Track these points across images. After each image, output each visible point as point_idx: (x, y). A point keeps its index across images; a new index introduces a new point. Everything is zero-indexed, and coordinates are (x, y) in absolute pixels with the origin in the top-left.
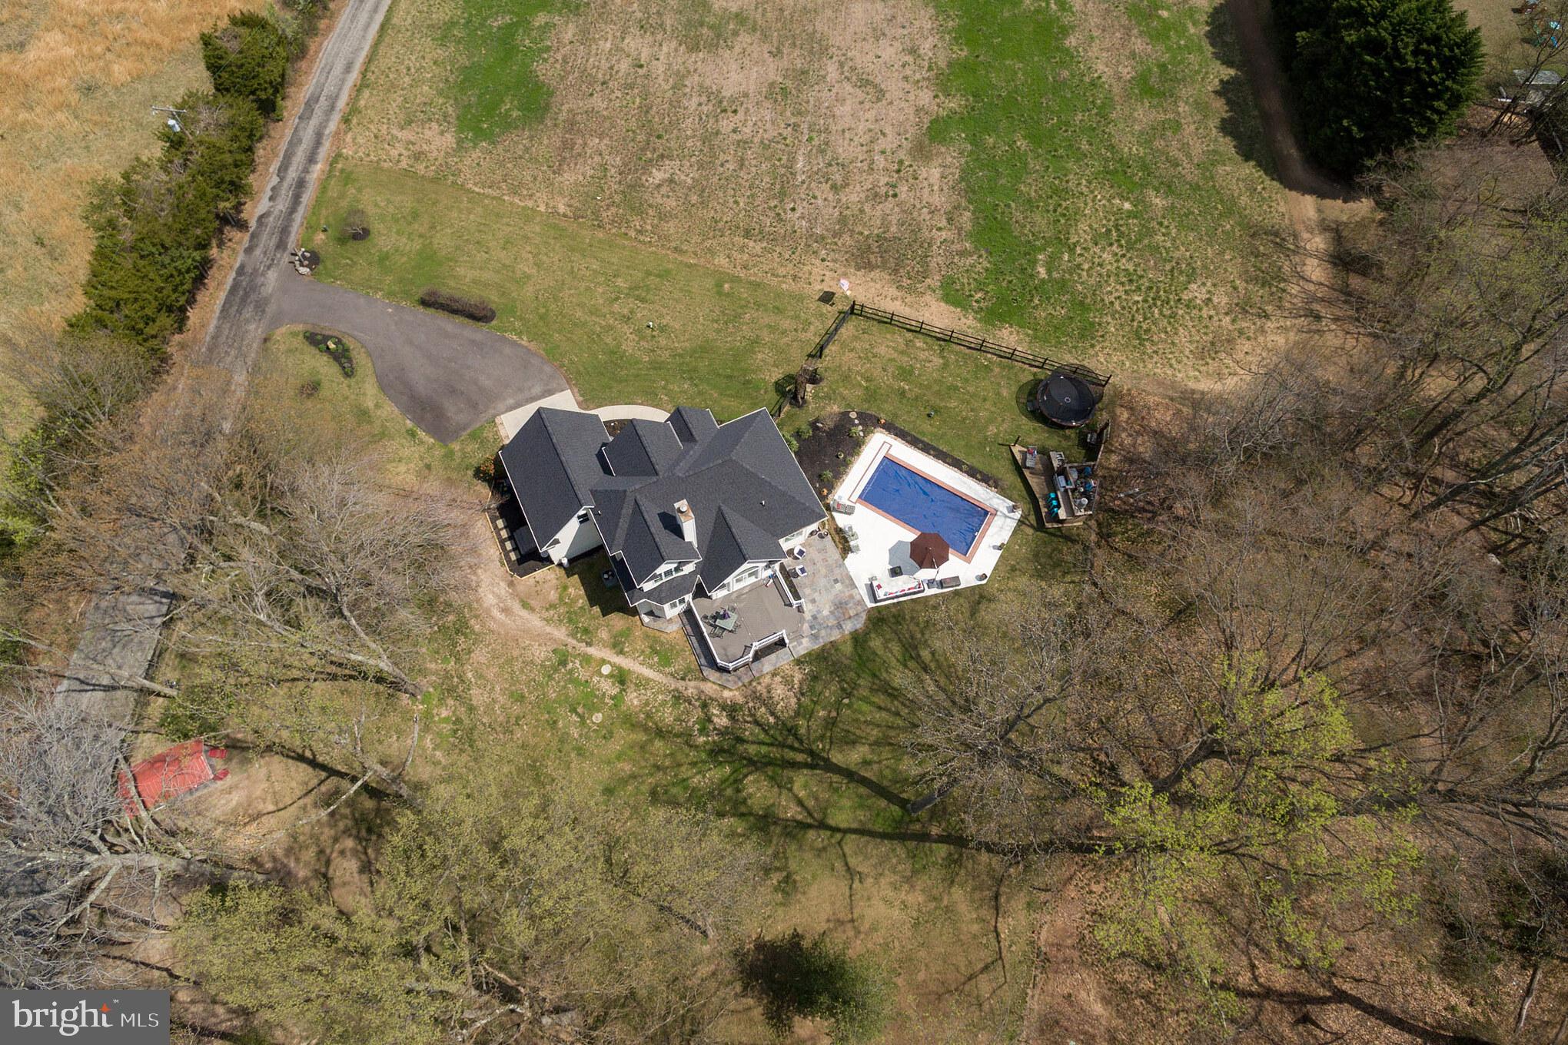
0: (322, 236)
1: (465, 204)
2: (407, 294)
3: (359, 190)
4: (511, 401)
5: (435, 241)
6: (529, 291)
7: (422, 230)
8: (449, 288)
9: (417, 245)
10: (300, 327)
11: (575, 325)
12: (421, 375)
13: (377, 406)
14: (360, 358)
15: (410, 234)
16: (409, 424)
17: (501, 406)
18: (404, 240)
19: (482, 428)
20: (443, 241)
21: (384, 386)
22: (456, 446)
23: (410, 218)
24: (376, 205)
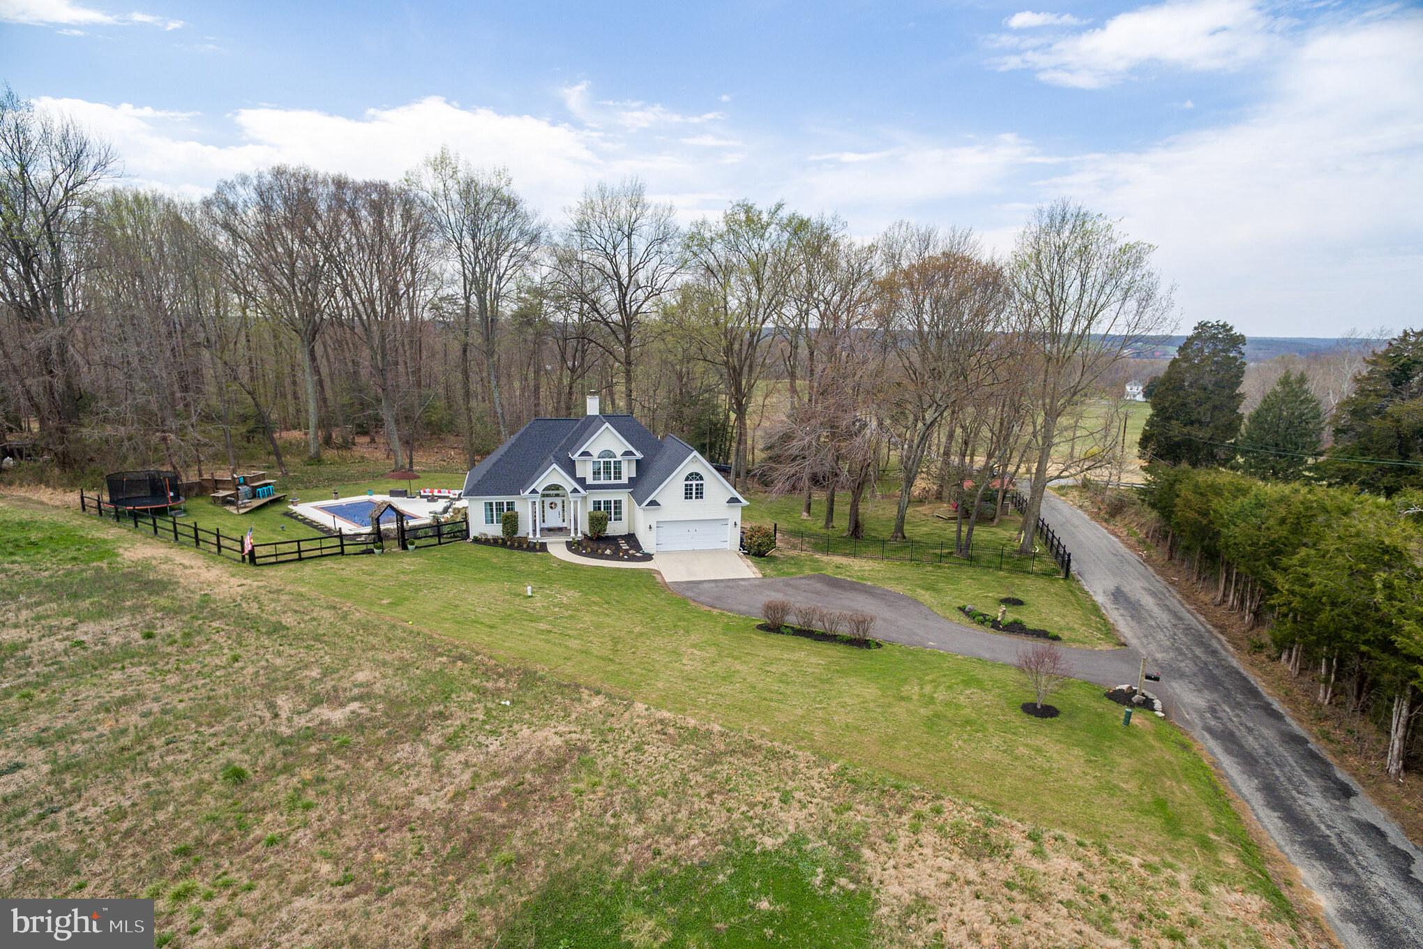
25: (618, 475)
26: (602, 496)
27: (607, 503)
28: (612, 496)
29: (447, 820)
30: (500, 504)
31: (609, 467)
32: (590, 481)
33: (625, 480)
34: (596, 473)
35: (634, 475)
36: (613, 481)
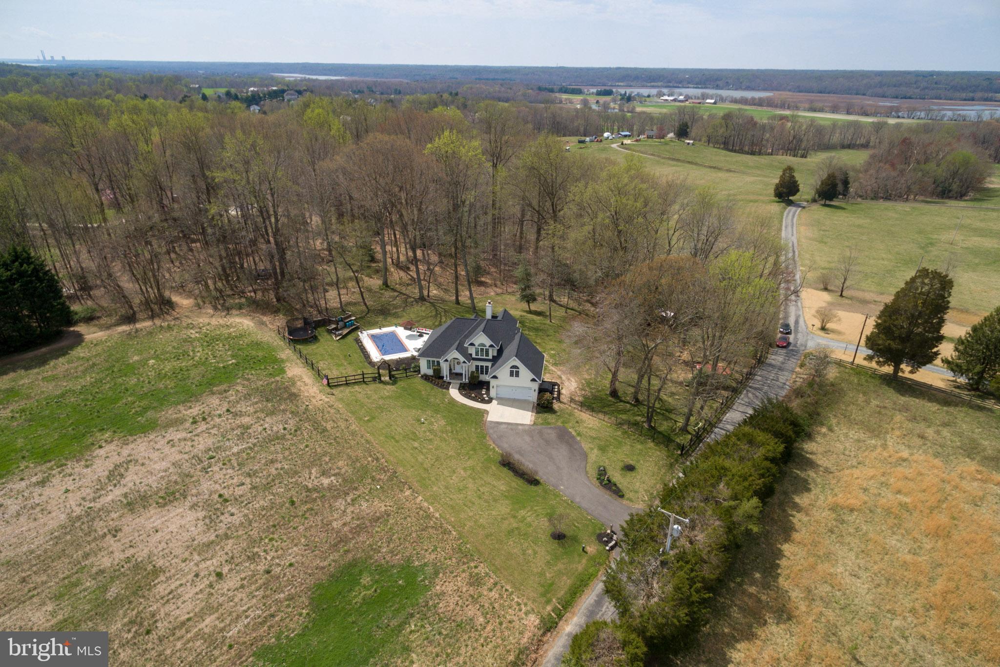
0: (588, 549)
1: (469, 524)
2: (546, 491)
3: (542, 574)
4: (520, 427)
5: (508, 510)
6: (470, 463)
7: (512, 520)
8: (517, 483)
9: (522, 513)
10: (625, 502)
11: (460, 441)
12: (561, 453)
13: (592, 449)
14: (593, 473)
15: (522, 522)
16: (578, 438)
17: (527, 428)
18: (529, 519)
19: (542, 424)
20: (503, 508)
21: (585, 456)
22: (559, 424)
23: (516, 532)
24: (535, 553)
25: (487, 355)
26: (480, 364)
27: (482, 366)
28: (484, 364)
29: (338, 532)
30: (433, 362)
31: (483, 350)
32: (474, 356)
33: (490, 357)
34: (477, 354)
35: (495, 354)
36: (484, 357)
